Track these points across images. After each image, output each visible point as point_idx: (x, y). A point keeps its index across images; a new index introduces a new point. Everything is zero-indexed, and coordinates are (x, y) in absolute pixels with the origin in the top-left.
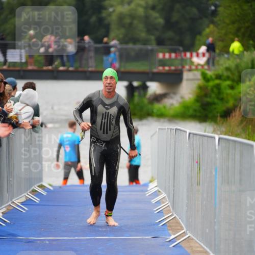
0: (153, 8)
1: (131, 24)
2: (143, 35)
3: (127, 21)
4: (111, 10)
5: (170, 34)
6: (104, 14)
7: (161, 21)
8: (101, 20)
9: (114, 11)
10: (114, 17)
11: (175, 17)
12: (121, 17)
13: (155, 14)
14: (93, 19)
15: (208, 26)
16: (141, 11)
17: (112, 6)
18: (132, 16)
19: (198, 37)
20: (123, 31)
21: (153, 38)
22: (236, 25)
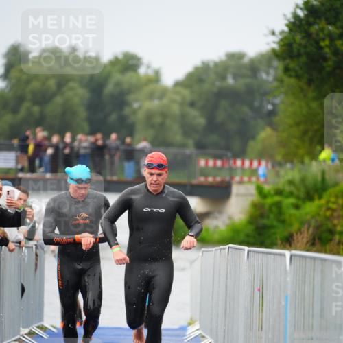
0: (192, 104)
1: (162, 125)
2: (178, 138)
3: (158, 120)
4: (136, 105)
5: (213, 138)
6: (127, 111)
7: (202, 121)
8: (122, 120)
9: (140, 107)
10: (141, 115)
11: (221, 116)
12: (149, 116)
13: (193, 113)
14: (113, 117)
15: (263, 129)
16: (176, 109)
17: (137, 101)
18: (164, 115)
19: (251, 143)
20: (151, 133)
21: (191, 142)
22: (302, 127)
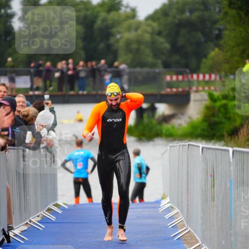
0: (159, 33)
1: (138, 49)
2: (150, 59)
3: (135, 46)
4: (118, 36)
5: (176, 58)
6: (112, 41)
7: (167, 46)
8: (109, 47)
9: (121, 38)
10: (122, 44)
11: (181, 41)
12: (128, 43)
13: (161, 40)
14: (102, 46)
15: (213, 50)
16: (147, 37)
17: (119, 33)
18: (139, 42)
19: (204, 60)
20: (130, 56)
21: (159, 62)
22: (241, 47)
